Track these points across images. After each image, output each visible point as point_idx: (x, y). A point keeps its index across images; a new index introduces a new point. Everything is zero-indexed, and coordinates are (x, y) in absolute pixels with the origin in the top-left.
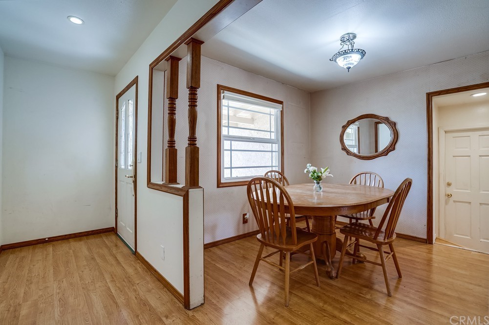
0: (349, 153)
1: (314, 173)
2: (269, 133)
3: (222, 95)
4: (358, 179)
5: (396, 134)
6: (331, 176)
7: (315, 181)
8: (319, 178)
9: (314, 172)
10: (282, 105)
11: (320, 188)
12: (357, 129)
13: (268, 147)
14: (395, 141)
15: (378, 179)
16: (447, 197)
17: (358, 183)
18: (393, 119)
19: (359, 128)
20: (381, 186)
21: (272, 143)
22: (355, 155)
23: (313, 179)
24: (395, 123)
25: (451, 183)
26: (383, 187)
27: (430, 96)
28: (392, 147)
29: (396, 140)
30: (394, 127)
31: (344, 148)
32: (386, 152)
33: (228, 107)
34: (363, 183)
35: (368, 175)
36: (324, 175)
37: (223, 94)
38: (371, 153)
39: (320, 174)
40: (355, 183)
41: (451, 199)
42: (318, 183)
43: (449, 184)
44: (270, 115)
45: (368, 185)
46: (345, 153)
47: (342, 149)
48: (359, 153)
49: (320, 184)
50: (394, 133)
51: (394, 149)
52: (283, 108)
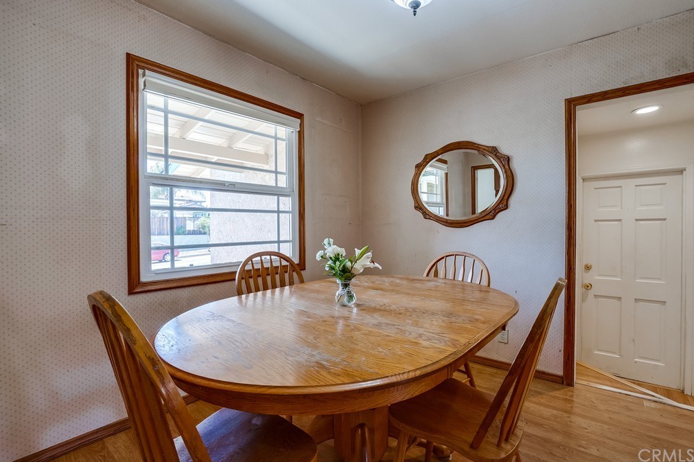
0: (427, 215)
1: (335, 262)
2: (274, 175)
3: (141, 81)
4: (441, 265)
5: (510, 179)
6: (376, 268)
7: (338, 281)
8: (346, 275)
9: (337, 258)
10: (299, 121)
11: (351, 297)
12: (444, 176)
13: (269, 202)
14: (508, 192)
15: (479, 266)
16: (584, 290)
17: (441, 274)
18: (505, 150)
19: (447, 174)
20: (484, 283)
21: (279, 195)
22: (438, 219)
23: (335, 275)
24: (509, 158)
25: (591, 266)
26: (489, 285)
27: (572, 105)
28: (502, 205)
29: (509, 189)
30: (507, 167)
31: (419, 207)
32: (491, 214)
33: (166, 112)
34: (450, 276)
35: (460, 259)
36: (359, 267)
37: (144, 79)
38: (465, 215)
39: (349, 264)
40: (436, 275)
41: (591, 293)
42: (346, 286)
43: (588, 268)
44: (276, 138)
45: (460, 279)
46: (420, 214)
47: (416, 207)
48: (447, 215)
49: (351, 288)
50: (507, 176)
51: (506, 207)
52: (302, 125)
